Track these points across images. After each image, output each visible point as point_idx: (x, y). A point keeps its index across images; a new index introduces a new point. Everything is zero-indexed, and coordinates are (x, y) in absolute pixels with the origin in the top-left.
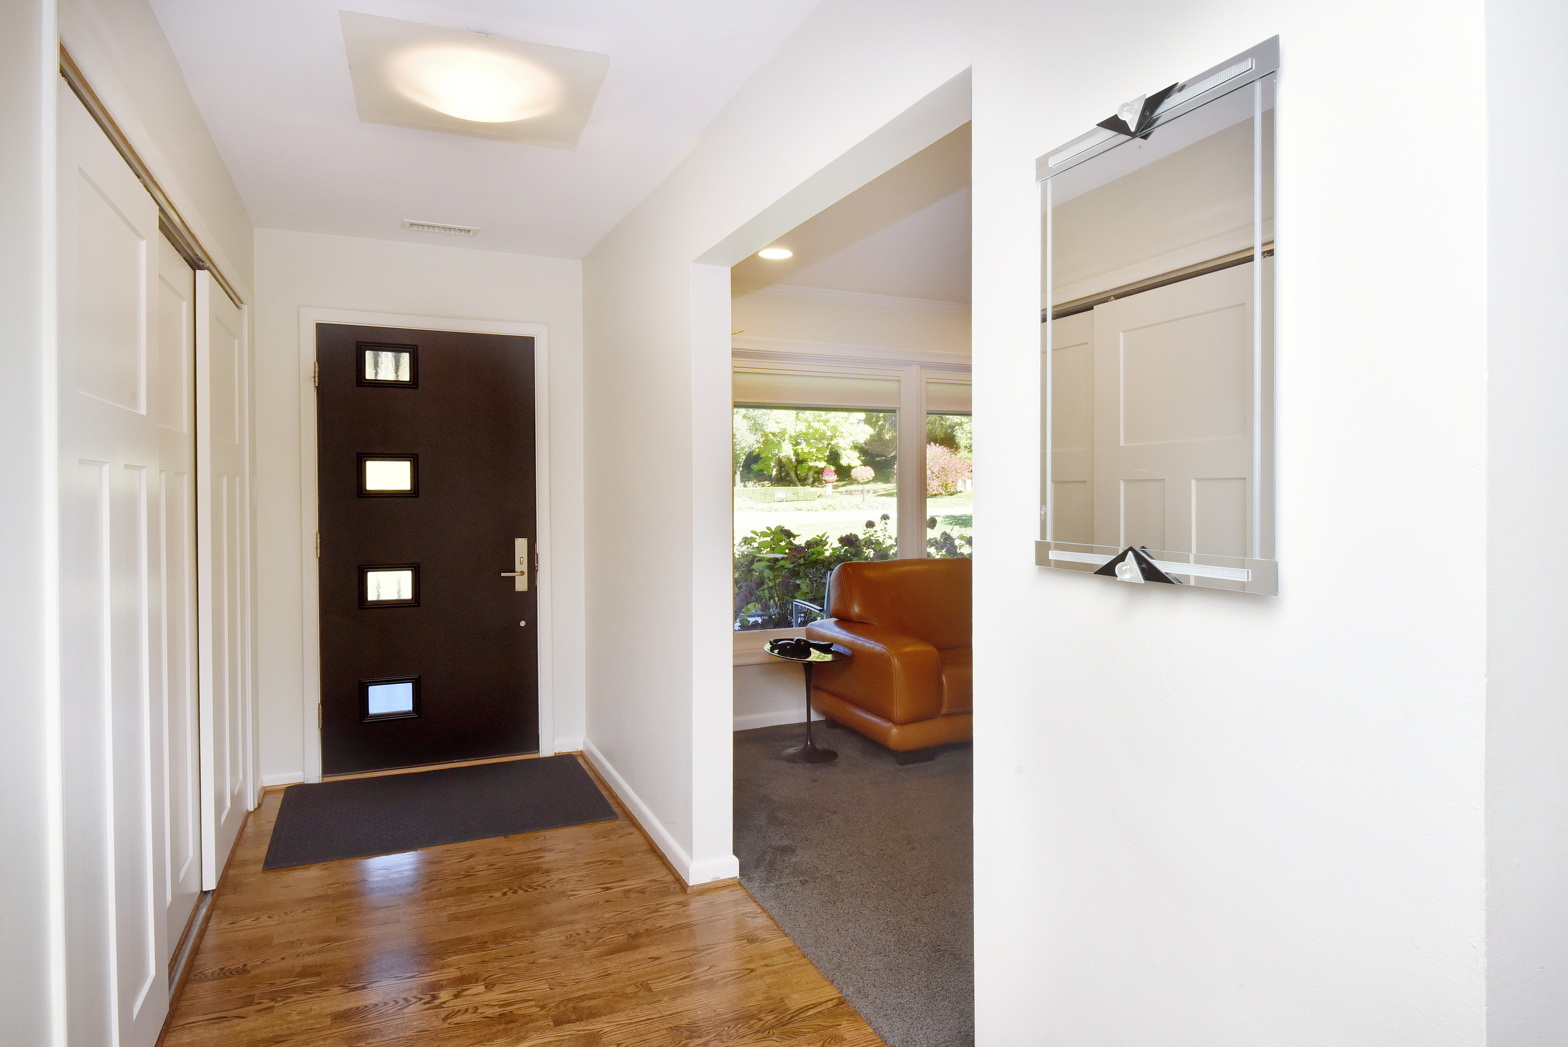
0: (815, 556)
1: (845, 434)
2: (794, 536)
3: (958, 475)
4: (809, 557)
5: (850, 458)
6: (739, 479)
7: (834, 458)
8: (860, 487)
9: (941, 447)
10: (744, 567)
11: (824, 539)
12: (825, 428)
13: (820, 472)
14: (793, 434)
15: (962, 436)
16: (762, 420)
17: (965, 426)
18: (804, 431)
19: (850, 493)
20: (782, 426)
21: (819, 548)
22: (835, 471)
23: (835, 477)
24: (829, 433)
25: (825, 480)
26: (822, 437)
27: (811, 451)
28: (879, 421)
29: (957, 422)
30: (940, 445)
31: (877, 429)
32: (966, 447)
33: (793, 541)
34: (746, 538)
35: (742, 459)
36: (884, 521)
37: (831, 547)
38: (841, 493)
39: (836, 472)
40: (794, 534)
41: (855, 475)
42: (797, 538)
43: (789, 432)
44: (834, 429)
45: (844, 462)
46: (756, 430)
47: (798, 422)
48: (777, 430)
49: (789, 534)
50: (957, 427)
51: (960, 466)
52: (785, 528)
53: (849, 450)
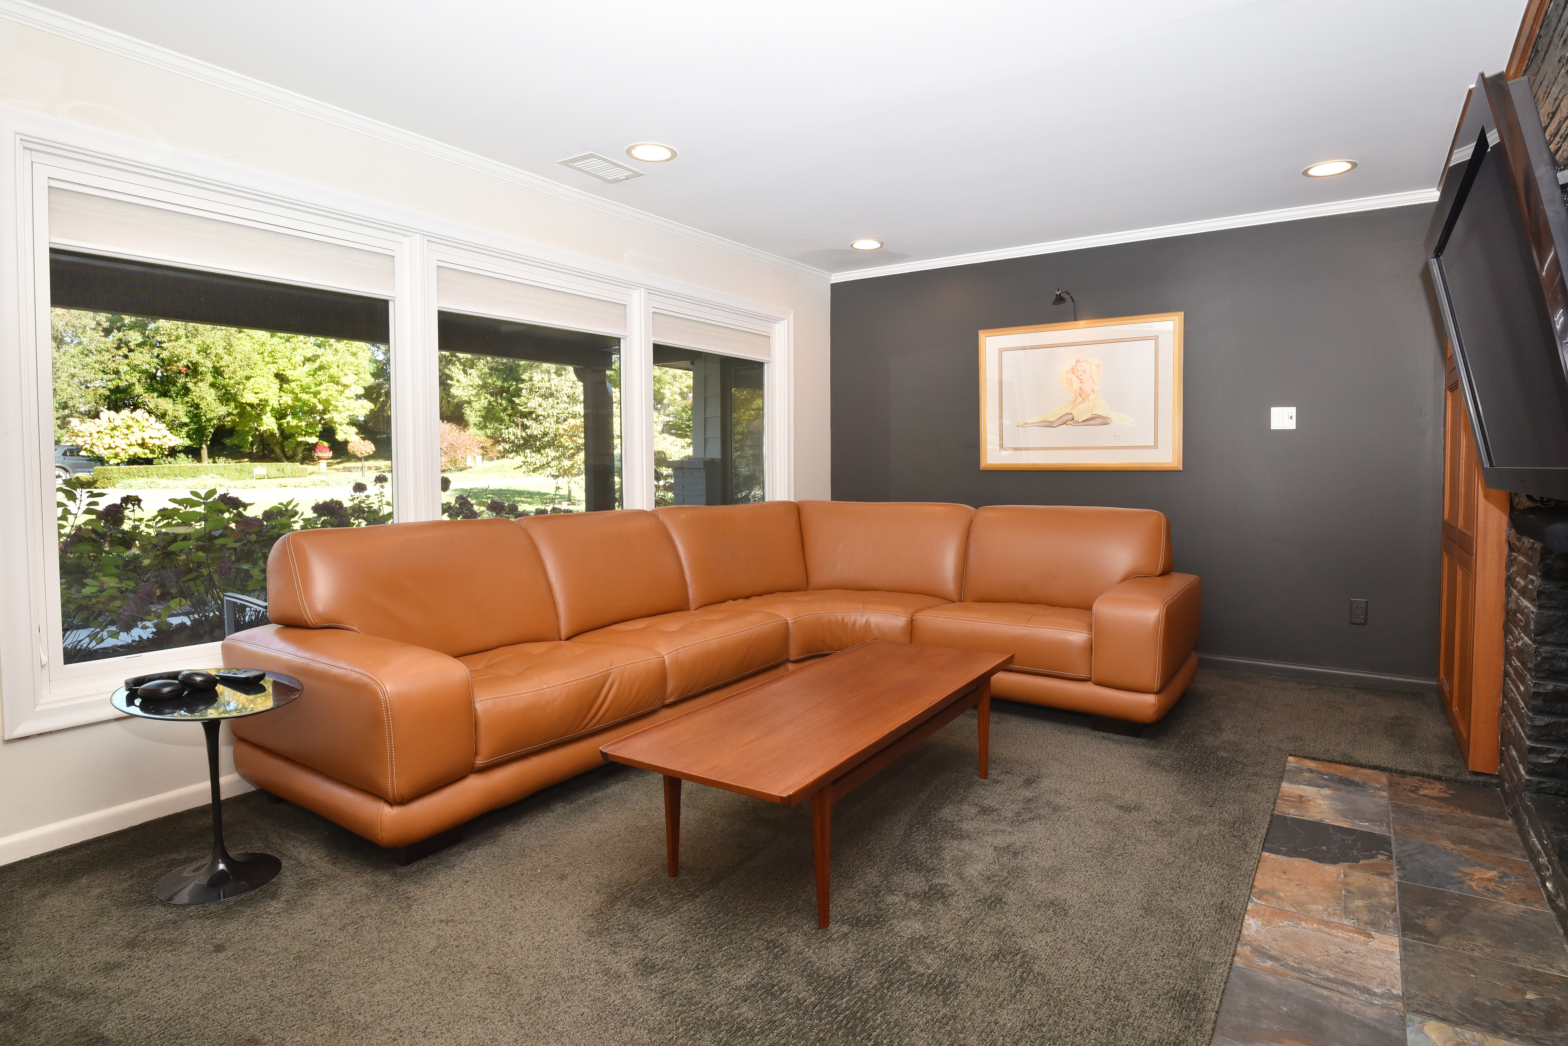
0: (277, 530)
1: (341, 408)
2: (245, 506)
3: (468, 451)
4: (268, 531)
5: (346, 433)
6: (206, 454)
7: (328, 433)
8: (359, 464)
9: (449, 424)
10: (159, 550)
11: (290, 507)
12: (315, 401)
13: (312, 448)
14: (276, 406)
15: (471, 413)
16: (236, 390)
17: (474, 404)
18: (290, 403)
19: (349, 470)
20: (260, 396)
21: (284, 520)
22: (329, 447)
23: (330, 454)
24: (320, 407)
25: (318, 457)
26: (312, 411)
27: (300, 424)
28: (381, 397)
29: (466, 400)
30: (448, 422)
31: (378, 406)
32: (475, 424)
33: (244, 513)
34: (165, 509)
35: (210, 432)
36: (379, 485)
37: (301, 518)
38: (338, 470)
39: (331, 448)
40: (244, 503)
41: (353, 449)
42: (249, 507)
43: (271, 405)
44: (326, 402)
45: (340, 437)
46: (228, 400)
47: (282, 393)
48: (256, 401)
49: (234, 503)
50: (466, 405)
51: (469, 443)
52: (230, 495)
53: (345, 426)
